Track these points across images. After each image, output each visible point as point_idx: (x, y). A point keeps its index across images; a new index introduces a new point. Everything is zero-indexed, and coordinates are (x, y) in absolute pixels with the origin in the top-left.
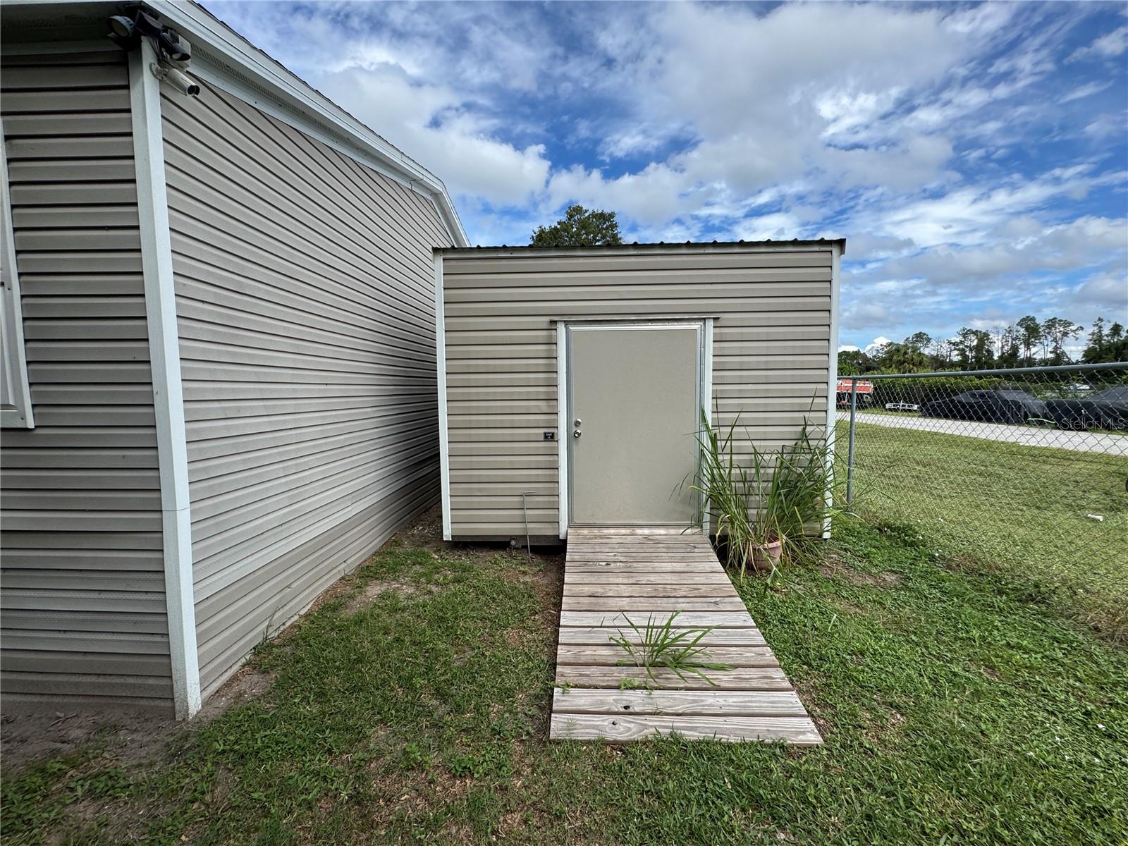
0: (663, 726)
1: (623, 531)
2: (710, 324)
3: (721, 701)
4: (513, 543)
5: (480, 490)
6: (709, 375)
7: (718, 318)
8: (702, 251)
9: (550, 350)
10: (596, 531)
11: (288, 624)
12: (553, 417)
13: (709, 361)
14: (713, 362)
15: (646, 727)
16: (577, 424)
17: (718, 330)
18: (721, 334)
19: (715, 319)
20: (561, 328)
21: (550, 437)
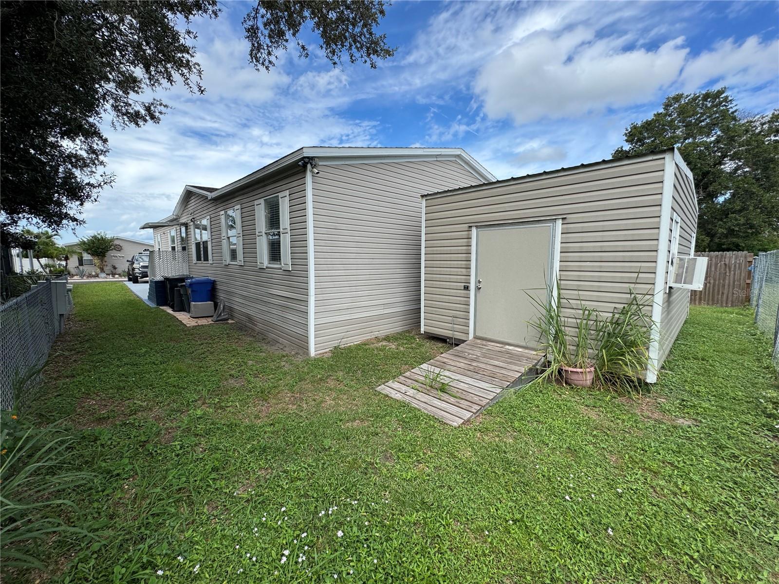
0: (407, 399)
1: (498, 345)
2: (559, 222)
3: (439, 404)
4: (448, 340)
5: (436, 311)
6: (557, 256)
7: (565, 218)
8: (556, 175)
9: (468, 242)
10: (484, 342)
11: (349, 345)
12: (468, 277)
13: (558, 247)
14: (561, 247)
15: (404, 398)
16: (480, 282)
17: (565, 226)
18: (567, 228)
19: (563, 219)
20: (474, 230)
21: (467, 288)
